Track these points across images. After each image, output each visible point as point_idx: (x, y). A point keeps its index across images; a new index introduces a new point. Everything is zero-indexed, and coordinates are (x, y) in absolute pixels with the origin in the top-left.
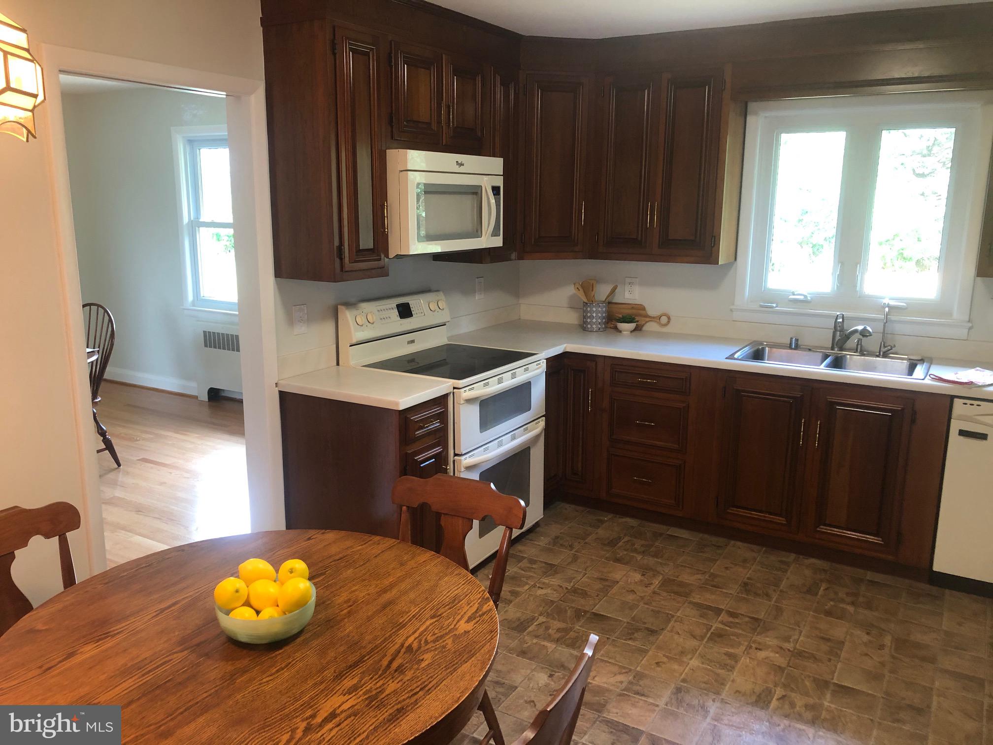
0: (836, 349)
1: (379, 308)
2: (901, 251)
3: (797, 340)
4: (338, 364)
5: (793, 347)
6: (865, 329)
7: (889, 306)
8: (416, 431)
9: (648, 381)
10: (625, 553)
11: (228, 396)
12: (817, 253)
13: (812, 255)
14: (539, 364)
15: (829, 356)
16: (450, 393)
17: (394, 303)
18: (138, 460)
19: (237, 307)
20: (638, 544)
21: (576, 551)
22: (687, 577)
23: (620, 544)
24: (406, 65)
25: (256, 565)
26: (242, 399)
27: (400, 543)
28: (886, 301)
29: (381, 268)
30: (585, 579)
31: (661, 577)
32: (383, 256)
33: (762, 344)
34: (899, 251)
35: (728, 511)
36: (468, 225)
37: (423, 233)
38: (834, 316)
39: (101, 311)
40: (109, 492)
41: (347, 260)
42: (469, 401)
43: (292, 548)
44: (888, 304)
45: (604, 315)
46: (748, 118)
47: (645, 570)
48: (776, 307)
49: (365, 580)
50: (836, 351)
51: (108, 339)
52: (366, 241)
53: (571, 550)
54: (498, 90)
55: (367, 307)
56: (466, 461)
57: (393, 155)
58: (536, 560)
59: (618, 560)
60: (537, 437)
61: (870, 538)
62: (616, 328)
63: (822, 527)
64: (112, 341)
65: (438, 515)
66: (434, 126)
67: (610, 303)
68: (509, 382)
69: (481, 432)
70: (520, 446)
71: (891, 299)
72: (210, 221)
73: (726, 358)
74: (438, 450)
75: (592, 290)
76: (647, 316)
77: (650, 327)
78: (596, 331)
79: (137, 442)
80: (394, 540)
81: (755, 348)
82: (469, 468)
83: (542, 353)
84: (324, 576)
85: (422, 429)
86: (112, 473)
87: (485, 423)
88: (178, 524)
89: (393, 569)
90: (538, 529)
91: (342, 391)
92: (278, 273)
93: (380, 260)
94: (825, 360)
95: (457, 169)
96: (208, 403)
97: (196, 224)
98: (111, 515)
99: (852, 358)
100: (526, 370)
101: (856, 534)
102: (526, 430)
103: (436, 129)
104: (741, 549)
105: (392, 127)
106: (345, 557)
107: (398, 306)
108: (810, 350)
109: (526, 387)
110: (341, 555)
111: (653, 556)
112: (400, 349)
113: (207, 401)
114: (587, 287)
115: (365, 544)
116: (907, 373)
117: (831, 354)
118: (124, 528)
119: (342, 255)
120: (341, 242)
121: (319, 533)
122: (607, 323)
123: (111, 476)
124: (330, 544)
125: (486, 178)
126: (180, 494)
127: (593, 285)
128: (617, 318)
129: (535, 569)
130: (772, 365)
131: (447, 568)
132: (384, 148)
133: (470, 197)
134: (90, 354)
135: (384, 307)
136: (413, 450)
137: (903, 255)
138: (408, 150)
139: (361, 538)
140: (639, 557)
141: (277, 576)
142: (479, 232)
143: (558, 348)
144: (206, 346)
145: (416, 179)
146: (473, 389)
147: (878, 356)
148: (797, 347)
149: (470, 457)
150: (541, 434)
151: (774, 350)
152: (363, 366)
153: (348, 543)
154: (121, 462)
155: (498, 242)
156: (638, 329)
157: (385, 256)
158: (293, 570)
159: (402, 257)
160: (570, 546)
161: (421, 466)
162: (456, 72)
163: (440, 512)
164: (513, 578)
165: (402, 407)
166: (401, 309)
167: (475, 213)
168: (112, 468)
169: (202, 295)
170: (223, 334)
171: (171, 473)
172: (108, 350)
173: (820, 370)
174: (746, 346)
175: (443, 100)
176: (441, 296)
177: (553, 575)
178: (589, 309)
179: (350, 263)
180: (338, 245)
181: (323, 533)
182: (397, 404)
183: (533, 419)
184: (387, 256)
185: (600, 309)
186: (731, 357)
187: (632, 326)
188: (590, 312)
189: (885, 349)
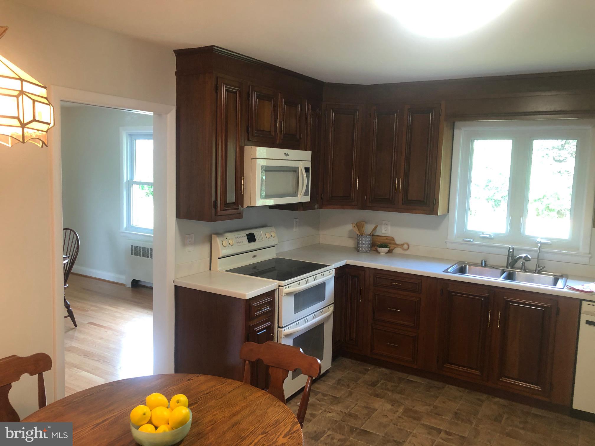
0: (509, 268)
1: (236, 236)
2: (548, 205)
3: (485, 262)
4: (210, 269)
5: (483, 266)
6: (526, 256)
7: (540, 243)
8: (256, 312)
9: (396, 284)
10: (382, 390)
11: (143, 284)
12: (497, 205)
13: (494, 206)
14: (331, 272)
15: (505, 272)
16: (277, 289)
17: (245, 233)
18: (87, 323)
19: (153, 232)
20: (390, 385)
21: (351, 389)
22: (420, 408)
23: (379, 385)
24: (257, 99)
25: (157, 397)
26: (153, 287)
27: (244, 384)
28: (539, 240)
29: (239, 214)
30: (356, 407)
31: (403, 407)
32: (240, 206)
33: (464, 263)
34: (546, 205)
35: (445, 366)
36: (290, 189)
37: (264, 194)
38: (508, 248)
39: (72, 233)
40: (69, 343)
41: (219, 209)
42: (288, 294)
43: (179, 386)
44: (540, 241)
45: (370, 243)
46: (455, 131)
47: (393, 402)
48: (473, 241)
49: (222, 407)
50: (509, 269)
51: (75, 249)
52: (231, 198)
53: (348, 388)
54: (310, 112)
55: (229, 236)
56: (285, 331)
57: (248, 149)
58: (326, 394)
59: (377, 396)
60: (328, 317)
61: (534, 387)
62: (377, 251)
63: (503, 378)
64: (77, 251)
65: (267, 367)
66: (272, 133)
67: (373, 235)
68: (312, 283)
69: (295, 313)
70: (319, 322)
71: (542, 238)
72: (139, 181)
73: (443, 272)
74: (268, 324)
75: (363, 228)
76: (396, 244)
77: (398, 250)
78: (365, 252)
79: (87, 312)
80: (240, 382)
81: (460, 266)
82: (287, 336)
83: (332, 265)
84: (197, 404)
85: (259, 311)
86: (71, 331)
87: (297, 308)
88: (109, 364)
89: (240, 401)
90: (328, 374)
91: (213, 287)
92: (179, 215)
93: (238, 209)
94: (503, 274)
95: (285, 158)
96: (131, 289)
97: (131, 182)
98: (70, 357)
99: (520, 274)
100: (323, 275)
101: (525, 384)
102: (321, 312)
103: (273, 135)
104: (453, 390)
105: (248, 133)
106: (210, 392)
107: (248, 235)
108: (493, 268)
109: (322, 286)
110: (208, 391)
111: (398, 393)
112: (248, 261)
113: (131, 286)
114: (360, 226)
115: (223, 384)
116: (553, 285)
117: (506, 271)
118: (76, 366)
119: (216, 206)
120: (216, 198)
121: (195, 376)
122: (371, 247)
123: (71, 333)
124: (202, 383)
125: (301, 163)
126: (111, 346)
127: (363, 224)
128: (377, 245)
129: (326, 400)
130: (470, 277)
131: (272, 402)
132: (243, 145)
133: (292, 173)
134: (65, 259)
135: (240, 236)
136: (253, 324)
137: (549, 207)
138: (257, 147)
139: (221, 380)
140: (390, 394)
141: (169, 404)
142: (297, 193)
143: (342, 262)
144: (132, 254)
145: (261, 163)
146: (290, 286)
147: (535, 273)
148: (486, 266)
149: (287, 329)
150: (331, 314)
151: (472, 267)
152: (225, 271)
153: (212, 383)
154: (77, 324)
155: (307, 199)
156: (390, 251)
157: (241, 206)
158: (179, 401)
159: (250, 207)
160: (347, 385)
161: (258, 334)
162: (285, 103)
163: (268, 365)
164: (312, 405)
165: (247, 298)
166: (249, 237)
167: (295, 182)
168: (72, 328)
169: (132, 224)
170: (143, 248)
171: (107, 332)
172: (75, 257)
173: (500, 281)
174: (455, 264)
175: (278, 119)
176: (273, 229)
177: (337, 404)
178: (361, 239)
179: (221, 211)
180: (214, 200)
181: (198, 376)
182: (245, 295)
183: (326, 305)
184: (242, 206)
185: (367, 239)
186: (446, 271)
187: (386, 250)
188: (362, 240)
189: (539, 268)
